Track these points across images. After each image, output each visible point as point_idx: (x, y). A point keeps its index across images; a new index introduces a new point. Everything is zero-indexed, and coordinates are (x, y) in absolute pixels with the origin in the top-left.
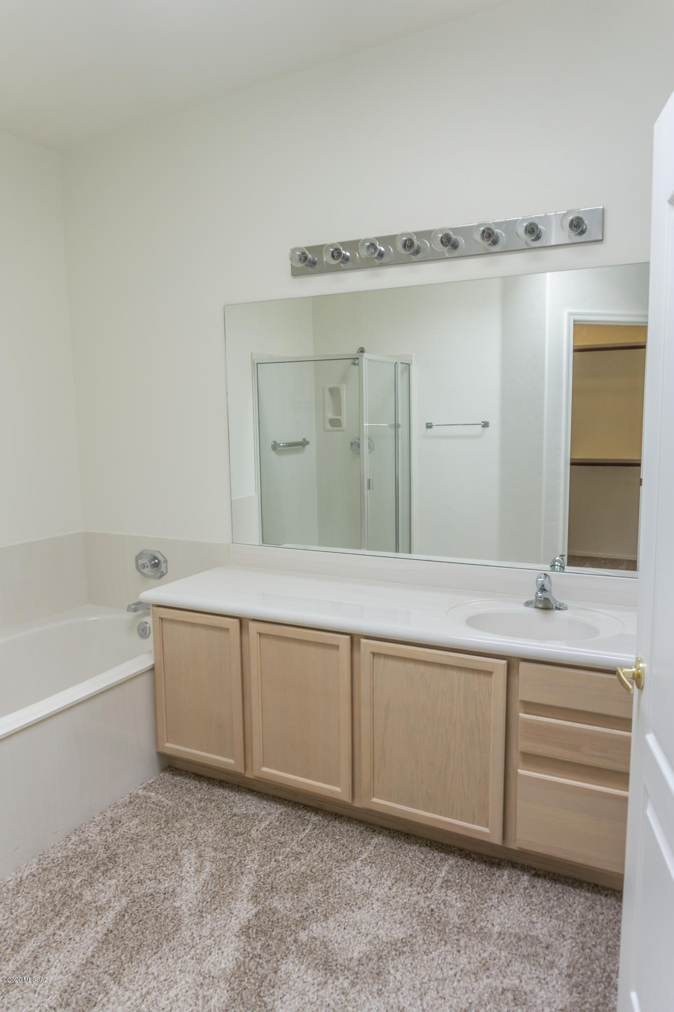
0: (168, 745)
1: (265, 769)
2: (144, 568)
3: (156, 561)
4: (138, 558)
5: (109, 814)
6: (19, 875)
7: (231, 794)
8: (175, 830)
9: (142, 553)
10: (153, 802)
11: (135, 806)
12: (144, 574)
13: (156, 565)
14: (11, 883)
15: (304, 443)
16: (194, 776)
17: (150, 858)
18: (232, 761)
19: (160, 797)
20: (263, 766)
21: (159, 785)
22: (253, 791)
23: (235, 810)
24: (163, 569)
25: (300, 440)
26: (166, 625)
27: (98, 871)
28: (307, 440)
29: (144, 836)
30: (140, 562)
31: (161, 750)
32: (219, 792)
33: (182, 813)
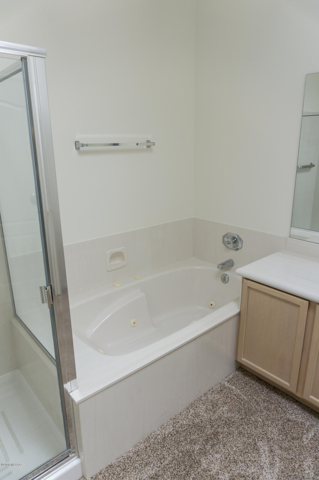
0: (243, 359)
1: (312, 397)
2: (229, 244)
3: (235, 239)
4: (224, 237)
5: (210, 397)
6: (163, 431)
7: (283, 401)
8: (251, 422)
9: (227, 234)
10: (235, 395)
11: (224, 394)
12: (227, 247)
13: (235, 242)
14: (159, 437)
15: (312, 166)
16: (257, 379)
17: (239, 443)
18: (288, 384)
19: (238, 391)
20: (312, 395)
21: (236, 381)
22: (297, 401)
23: (288, 416)
24: (240, 245)
25: (309, 164)
26: (251, 291)
27: (209, 444)
28: (313, 164)
29: (233, 422)
30: (226, 239)
31: (238, 360)
32: (275, 397)
33: (254, 409)
